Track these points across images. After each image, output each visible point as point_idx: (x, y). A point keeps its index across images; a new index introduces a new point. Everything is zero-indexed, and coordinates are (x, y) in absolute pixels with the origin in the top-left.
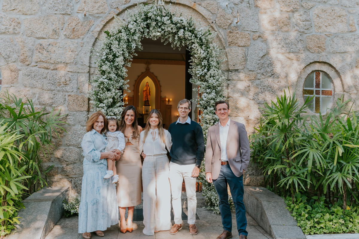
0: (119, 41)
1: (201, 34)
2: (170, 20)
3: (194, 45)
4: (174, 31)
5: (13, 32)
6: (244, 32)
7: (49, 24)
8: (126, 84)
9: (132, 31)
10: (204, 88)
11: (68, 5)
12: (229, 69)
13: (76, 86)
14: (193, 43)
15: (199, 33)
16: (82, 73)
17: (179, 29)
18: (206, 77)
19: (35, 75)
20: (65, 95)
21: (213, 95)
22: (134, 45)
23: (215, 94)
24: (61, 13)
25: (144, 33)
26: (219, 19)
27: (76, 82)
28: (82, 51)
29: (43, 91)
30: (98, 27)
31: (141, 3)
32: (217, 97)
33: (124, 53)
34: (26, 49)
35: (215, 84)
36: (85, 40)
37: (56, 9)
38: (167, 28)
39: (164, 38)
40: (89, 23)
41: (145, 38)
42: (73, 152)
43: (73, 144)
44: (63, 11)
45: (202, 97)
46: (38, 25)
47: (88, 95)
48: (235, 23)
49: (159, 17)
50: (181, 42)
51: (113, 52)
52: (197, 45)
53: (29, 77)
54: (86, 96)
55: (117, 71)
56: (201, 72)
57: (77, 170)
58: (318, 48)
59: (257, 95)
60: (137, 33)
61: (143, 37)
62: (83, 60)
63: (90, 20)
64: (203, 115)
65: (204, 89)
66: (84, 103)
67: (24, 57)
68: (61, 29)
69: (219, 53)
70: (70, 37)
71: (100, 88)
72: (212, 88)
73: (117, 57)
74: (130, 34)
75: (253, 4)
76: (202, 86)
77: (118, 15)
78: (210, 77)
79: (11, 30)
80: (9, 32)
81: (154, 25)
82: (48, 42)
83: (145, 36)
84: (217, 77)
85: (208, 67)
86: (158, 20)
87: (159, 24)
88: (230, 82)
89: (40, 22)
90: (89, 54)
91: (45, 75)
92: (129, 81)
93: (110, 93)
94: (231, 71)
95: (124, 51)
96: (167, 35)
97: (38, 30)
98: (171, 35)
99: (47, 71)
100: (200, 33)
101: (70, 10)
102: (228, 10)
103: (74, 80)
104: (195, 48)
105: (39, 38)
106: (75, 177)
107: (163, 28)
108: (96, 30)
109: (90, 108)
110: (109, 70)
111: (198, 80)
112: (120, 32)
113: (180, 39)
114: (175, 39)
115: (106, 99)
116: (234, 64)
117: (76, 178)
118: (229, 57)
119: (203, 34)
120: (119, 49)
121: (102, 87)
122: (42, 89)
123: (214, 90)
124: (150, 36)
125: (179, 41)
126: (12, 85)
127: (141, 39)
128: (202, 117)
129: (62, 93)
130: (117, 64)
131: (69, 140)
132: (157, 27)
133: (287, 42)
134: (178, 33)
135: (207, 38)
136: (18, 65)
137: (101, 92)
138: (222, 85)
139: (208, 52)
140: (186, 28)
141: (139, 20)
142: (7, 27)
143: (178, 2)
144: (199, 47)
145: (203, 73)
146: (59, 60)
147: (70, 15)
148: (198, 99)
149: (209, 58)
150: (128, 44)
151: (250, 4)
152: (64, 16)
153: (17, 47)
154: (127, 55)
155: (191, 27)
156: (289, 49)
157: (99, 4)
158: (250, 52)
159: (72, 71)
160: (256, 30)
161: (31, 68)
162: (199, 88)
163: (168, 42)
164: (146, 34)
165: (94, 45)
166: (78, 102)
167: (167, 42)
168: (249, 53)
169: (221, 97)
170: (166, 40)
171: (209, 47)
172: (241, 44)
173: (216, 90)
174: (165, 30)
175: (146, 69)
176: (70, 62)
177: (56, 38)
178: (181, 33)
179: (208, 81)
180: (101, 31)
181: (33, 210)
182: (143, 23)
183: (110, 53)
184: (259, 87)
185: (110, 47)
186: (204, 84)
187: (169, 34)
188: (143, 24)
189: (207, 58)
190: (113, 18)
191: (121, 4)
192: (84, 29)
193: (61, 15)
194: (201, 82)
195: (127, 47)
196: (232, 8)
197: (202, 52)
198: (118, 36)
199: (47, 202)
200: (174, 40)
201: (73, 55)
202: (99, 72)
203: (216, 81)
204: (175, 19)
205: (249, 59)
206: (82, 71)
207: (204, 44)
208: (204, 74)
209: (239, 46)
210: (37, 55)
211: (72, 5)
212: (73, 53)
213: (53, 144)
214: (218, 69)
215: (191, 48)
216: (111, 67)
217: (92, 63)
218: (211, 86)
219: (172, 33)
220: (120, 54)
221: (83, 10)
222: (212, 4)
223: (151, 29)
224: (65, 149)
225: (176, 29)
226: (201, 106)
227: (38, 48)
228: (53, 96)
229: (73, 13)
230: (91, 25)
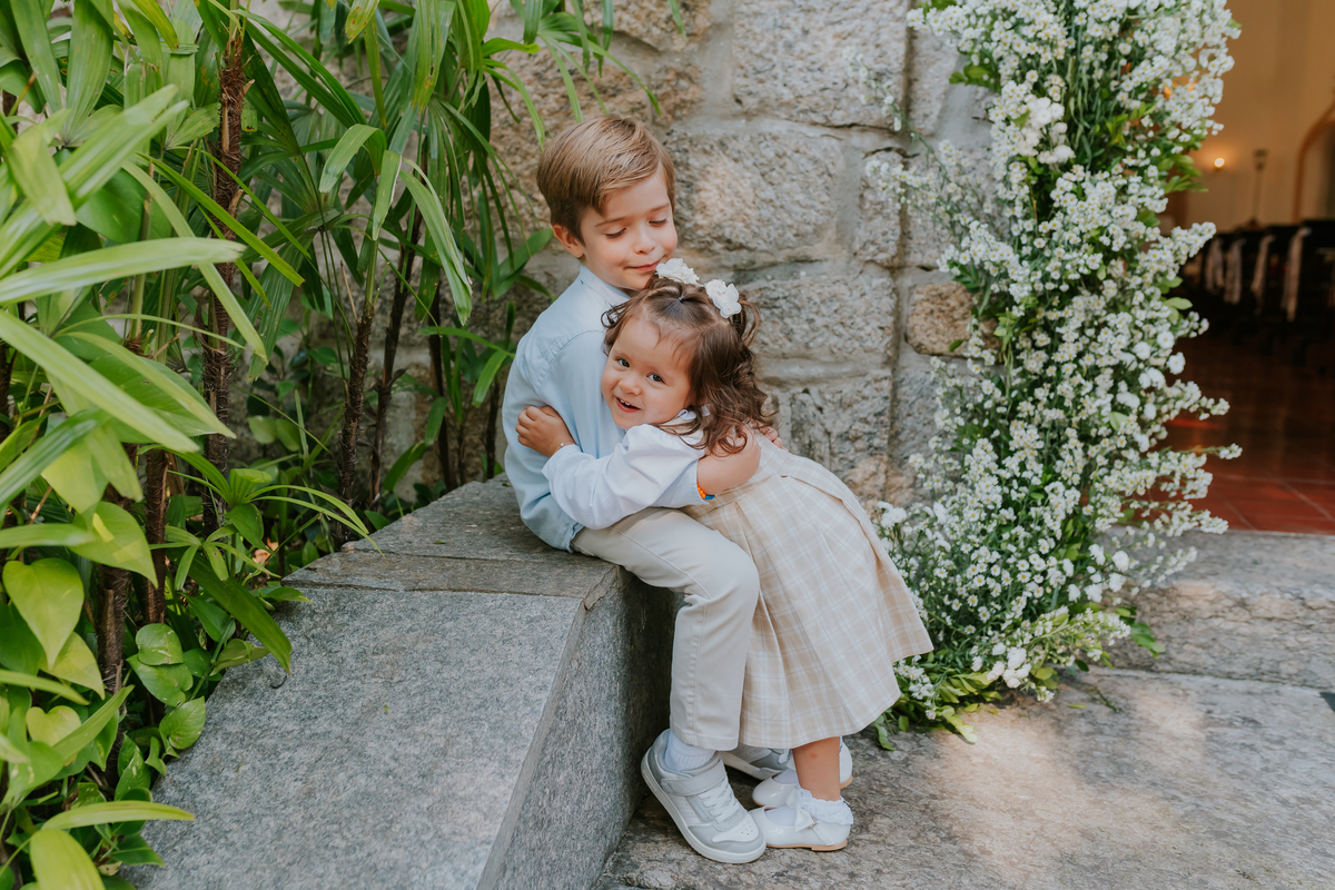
42: (790, 167)
43: (788, 95)
57: (819, 322)
106: (799, 381)
117: (813, 389)
131: (759, 64)
181: (373, 688)
199: (535, 607)
213: (631, 98)
224: (722, 144)
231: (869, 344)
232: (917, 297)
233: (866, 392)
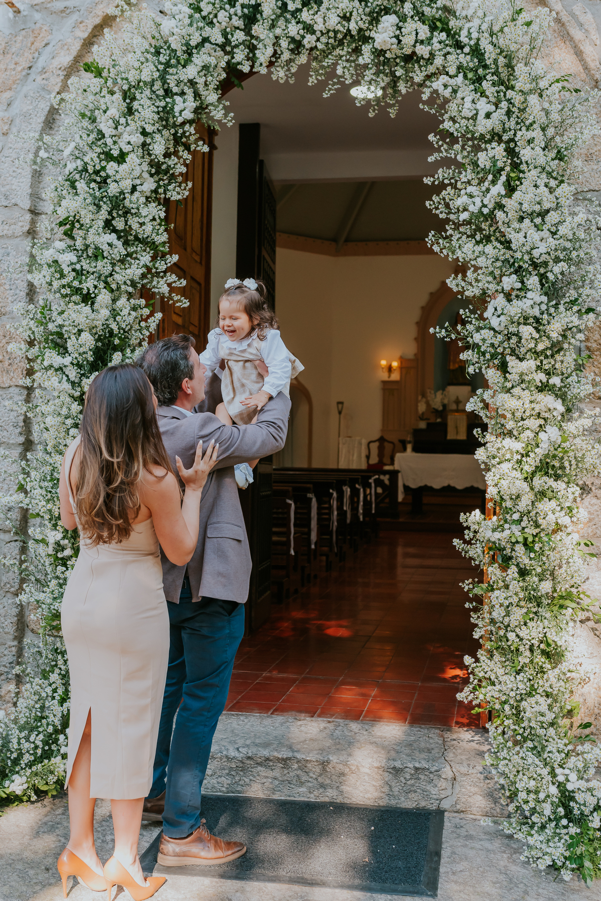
8: (165, 272)
15: (468, 25)
16: (8, 237)
17: (375, 14)
21: (534, 300)
22: (184, 106)
23: (544, 298)
28: (5, 152)
30: (62, 54)
33: (148, 140)
35: (544, 250)
36: (15, 109)
40: (31, 39)
45: (485, 315)
56: (478, 200)
62: (8, 187)
63: (34, 27)
64: (488, 396)
65: (491, 279)
73: (118, 161)
76: (481, 262)
85: (512, 174)
92: (175, 258)
95: (148, 136)
104: (448, 93)
108: (56, 63)
110: (88, 215)
113: (387, 62)
114: (363, 62)
115: (75, 334)
125: (381, 70)
128: (486, 405)
134: (375, 34)
137: (60, 306)
139: (512, 104)
144: (467, 90)
145: (485, 206)
150: (163, 104)
165: (47, 125)
167: (333, 85)
169: (570, 309)
173: (545, 279)
180: (73, 66)
187: (337, 41)
192: (13, 66)
194: (480, 248)
206: (5, 232)
217: (41, 196)
230: (39, 44)
231: (7, 630)
232: (30, 607)
233: (6, 652)
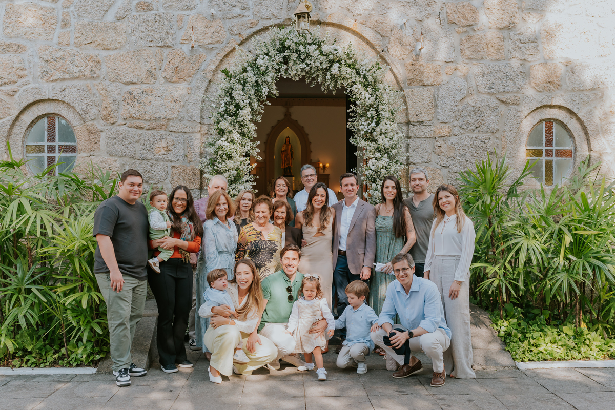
0: (244, 85)
1: (366, 70)
2: (318, 51)
3: (355, 86)
4: (325, 67)
5: (91, 76)
6: (431, 63)
7: (141, 62)
8: (255, 148)
9: (263, 69)
10: (371, 151)
11: (167, 32)
12: (409, 121)
13: (182, 152)
14: (354, 83)
15: (362, 68)
17: (331, 62)
18: (374, 135)
19: (123, 138)
20: (167, 166)
21: (385, 161)
22: (265, 91)
23: (388, 160)
24: (158, 45)
25: (280, 71)
26: (393, 45)
27: (182, 146)
28: (190, 101)
29: (136, 160)
30: (211, 64)
31: (275, 26)
32: (391, 164)
33: (251, 101)
34: (110, 100)
35: (388, 145)
36: (193, 84)
37: (150, 39)
38: (314, 62)
39: (309, 76)
40: (199, 58)
41: (282, 78)
44: (160, 41)
45: (368, 165)
46: (125, 64)
47: (200, 165)
48: (418, 50)
49: (301, 46)
50: (336, 82)
51: (235, 101)
52: (359, 86)
53: (115, 141)
54: (197, 167)
55: (242, 129)
56: (366, 127)
58: (549, 85)
59: (453, 159)
60: (270, 71)
61: (279, 77)
62: (191, 114)
63: (200, 54)
64: (370, 192)
65: (371, 153)
66: (195, 177)
67: (107, 112)
68: (158, 68)
69: (393, 98)
70: (172, 81)
71: (217, 155)
72: (383, 151)
73: (242, 109)
74: (259, 73)
75: (446, 20)
76: (368, 147)
77: (241, 44)
78: (381, 134)
79: (87, 73)
80: (84, 76)
81: (295, 59)
82: (140, 89)
83: (281, 75)
84: (391, 134)
85: (378, 119)
86: (300, 51)
87: (303, 57)
88: (411, 141)
89: (128, 59)
90: (200, 105)
91: (137, 138)
92: (259, 143)
93: (233, 162)
94: (412, 123)
95: (251, 100)
96: (314, 73)
97: (126, 72)
98: (320, 73)
99: (140, 131)
100: (364, 68)
101: (171, 40)
102: (407, 29)
103: (179, 143)
104: (356, 90)
105: (126, 84)
107: (309, 62)
108: (209, 68)
109: (204, 184)
110: (230, 128)
111: (361, 139)
112: (245, 70)
113: (334, 78)
114: (327, 78)
115: (226, 171)
116: (417, 113)
118: (409, 103)
119: (368, 69)
120: (244, 97)
121: (220, 153)
122: (135, 158)
123: (387, 154)
124: (289, 74)
125: (333, 81)
126: (92, 153)
127: (276, 80)
128: (369, 195)
129: (162, 164)
130: (242, 119)
132: (299, 60)
133: (500, 77)
134: (332, 69)
135: (374, 75)
136: (99, 125)
137: (220, 160)
138: (397, 146)
139: (377, 96)
140: (343, 62)
141: (273, 52)
142: (82, 68)
143: (330, 21)
144: (362, 90)
145: (369, 129)
146: (157, 115)
147: (170, 47)
148: (362, 167)
149: (378, 105)
150: (256, 88)
151: (441, 19)
152: (163, 49)
153: (97, 97)
154: (256, 105)
155: (350, 59)
156: (503, 87)
157: (212, 30)
158: (442, 93)
159: (175, 131)
160: (450, 59)
161: (118, 127)
162: (364, 151)
163: (316, 82)
164: (283, 73)
165: (206, 90)
166: (186, 176)
167: (314, 83)
168: (440, 96)
169: (396, 163)
170: (313, 79)
171: (379, 89)
172: (427, 83)
173: (389, 154)
174: (311, 65)
175: (285, 115)
176: (172, 117)
177: (151, 83)
178: (335, 69)
179: (377, 140)
180: (216, 70)
182: (279, 56)
183: (230, 103)
184: (456, 147)
185: (231, 94)
186: (371, 145)
187: (318, 70)
188: (279, 58)
189: (375, 106)
190: (234, 48)
191: (245, 28)
192: (192, 68)
193: (157, 48)
194: (367, 143)
195: (255, 93)
196: (413, 27)
197: (368, 96)
198: (242, 76)
200: (325, 80)
201: (177, 107)
202: (216, 132)
203: (389, 139)
204: (325, 48)
205: (439, 104)
206: (190, 131)
207: (371, 85)
208: (371, 131)
209: (424, 85)
210: (126, 108)
211: (173, 32)
212: (177, 104)
214: (393, 122)
215: (351, 91)
216: (233, 123)
217: (204, 117)
218: (382, 148)
219: (322, 69)
220: (245, 104)
221: (189, 39)
222: (382, 23)
223: (290, 64)
225: (327, 63)
226: (368, 178)
227: (127, 99)
228: (150, 168)
229: (174, 44)
230: (202, 61)
